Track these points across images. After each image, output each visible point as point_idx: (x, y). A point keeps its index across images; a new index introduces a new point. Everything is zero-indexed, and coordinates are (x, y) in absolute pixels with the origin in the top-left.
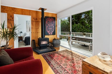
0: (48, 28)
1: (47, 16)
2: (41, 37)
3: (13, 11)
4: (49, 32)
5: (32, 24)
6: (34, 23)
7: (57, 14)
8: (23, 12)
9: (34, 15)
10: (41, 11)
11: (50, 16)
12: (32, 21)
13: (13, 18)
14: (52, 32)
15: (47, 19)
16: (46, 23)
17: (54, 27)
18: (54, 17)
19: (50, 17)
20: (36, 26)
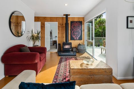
0: (74, 32)
1: (73, 21)
2: (65, 41)
3: (44, 20)
4: (75, 37)
5: (59, 29)
6: (60, 28)
7: (84, 18)
8: (52, 19)
9: (61, 21)
10: (65, 16)
11: (76, 20)
12: (58, 27)
13: (44, 25)
14: (78, 37)
15: (72, 24)
16: (72, 28)
17: (80, 31)
18: (80, 21)
19: (76, 22)
20: (62, 31)
